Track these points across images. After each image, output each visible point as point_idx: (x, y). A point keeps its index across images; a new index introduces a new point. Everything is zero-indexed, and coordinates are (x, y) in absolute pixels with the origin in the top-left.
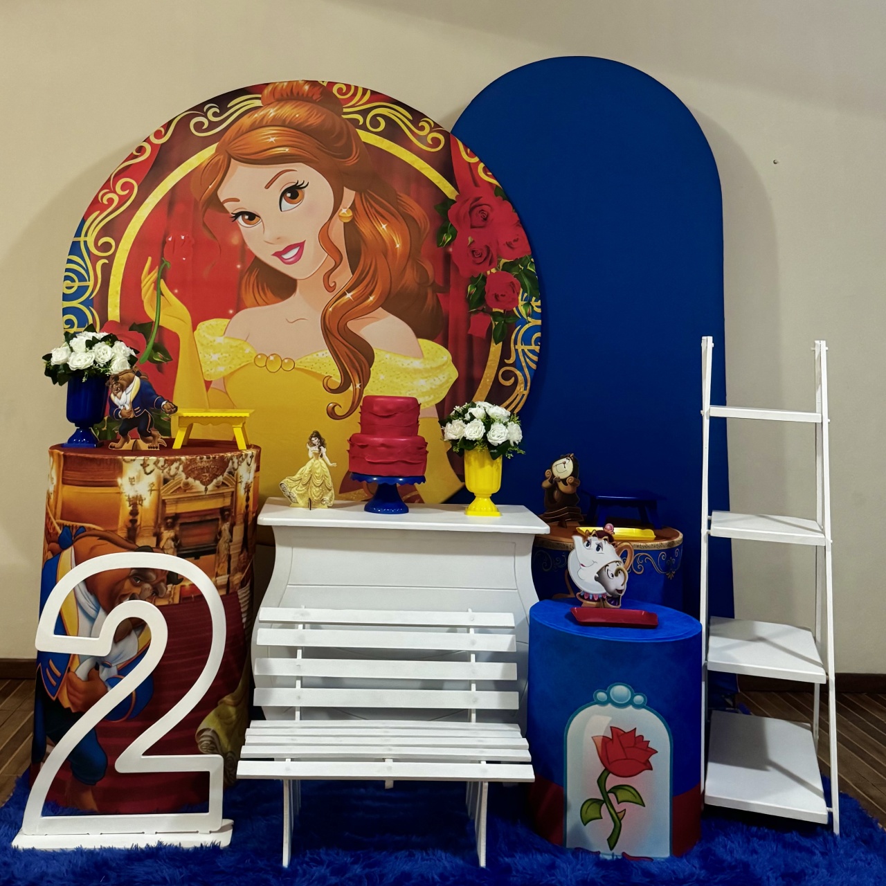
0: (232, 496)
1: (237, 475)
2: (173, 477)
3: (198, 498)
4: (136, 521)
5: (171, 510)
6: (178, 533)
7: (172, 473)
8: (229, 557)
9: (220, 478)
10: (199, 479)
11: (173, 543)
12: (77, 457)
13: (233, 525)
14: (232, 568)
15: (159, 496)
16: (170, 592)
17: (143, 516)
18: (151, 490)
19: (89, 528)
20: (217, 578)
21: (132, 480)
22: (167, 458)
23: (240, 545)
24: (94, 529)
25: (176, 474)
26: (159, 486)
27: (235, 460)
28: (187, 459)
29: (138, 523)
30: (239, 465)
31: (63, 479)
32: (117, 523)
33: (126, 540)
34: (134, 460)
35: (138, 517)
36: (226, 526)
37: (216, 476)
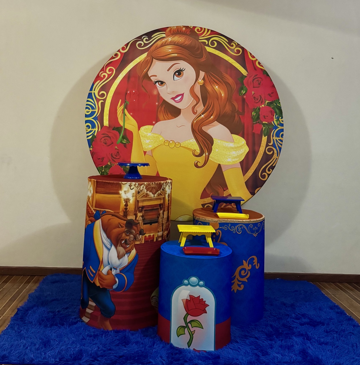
0: (164, 199)
1: (165, 190)
2: (142, 191)
3: (151, 200)
4: (127, 209)
5: (141, 204)
6: (143, 214)
7: (141, 189)
8: (163, 224)
9: (159, 192)
10: (151, 192)
11: (142, 218)
12: (102, 182)
13: (164, 211)
14: (164, 229)
15: (136, 198)
16: (141, 238)
17: (130, 207)
18: (133, 196)
19: (108, 211)
20: (159, 233)
21: (125, 192)
22: (139, 183)
23: (166, 219)
24: (110, 212)
25: (143, 190)
26: (136, 194)
27: (165, 184)
28: (147, 184)
29: (128, 209)
30: (166, 186)
31: (96, 191)
32: (119, 209)
33: (123, 216)
34: (126, 184)
35: (128, 207)
36: (161, 212)
37: (158, 191)
